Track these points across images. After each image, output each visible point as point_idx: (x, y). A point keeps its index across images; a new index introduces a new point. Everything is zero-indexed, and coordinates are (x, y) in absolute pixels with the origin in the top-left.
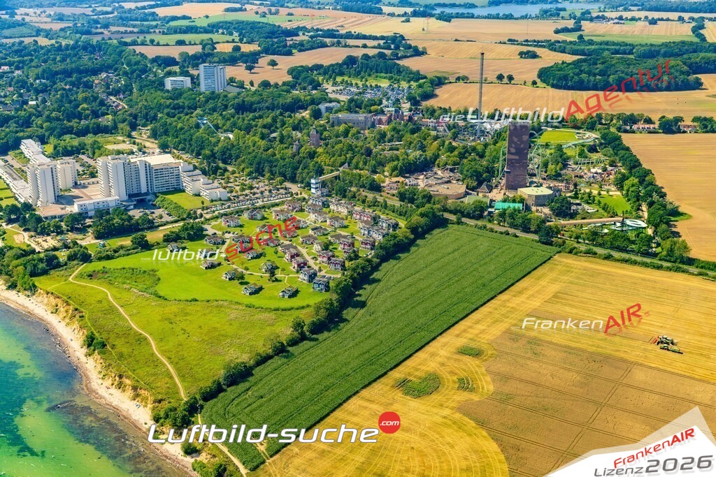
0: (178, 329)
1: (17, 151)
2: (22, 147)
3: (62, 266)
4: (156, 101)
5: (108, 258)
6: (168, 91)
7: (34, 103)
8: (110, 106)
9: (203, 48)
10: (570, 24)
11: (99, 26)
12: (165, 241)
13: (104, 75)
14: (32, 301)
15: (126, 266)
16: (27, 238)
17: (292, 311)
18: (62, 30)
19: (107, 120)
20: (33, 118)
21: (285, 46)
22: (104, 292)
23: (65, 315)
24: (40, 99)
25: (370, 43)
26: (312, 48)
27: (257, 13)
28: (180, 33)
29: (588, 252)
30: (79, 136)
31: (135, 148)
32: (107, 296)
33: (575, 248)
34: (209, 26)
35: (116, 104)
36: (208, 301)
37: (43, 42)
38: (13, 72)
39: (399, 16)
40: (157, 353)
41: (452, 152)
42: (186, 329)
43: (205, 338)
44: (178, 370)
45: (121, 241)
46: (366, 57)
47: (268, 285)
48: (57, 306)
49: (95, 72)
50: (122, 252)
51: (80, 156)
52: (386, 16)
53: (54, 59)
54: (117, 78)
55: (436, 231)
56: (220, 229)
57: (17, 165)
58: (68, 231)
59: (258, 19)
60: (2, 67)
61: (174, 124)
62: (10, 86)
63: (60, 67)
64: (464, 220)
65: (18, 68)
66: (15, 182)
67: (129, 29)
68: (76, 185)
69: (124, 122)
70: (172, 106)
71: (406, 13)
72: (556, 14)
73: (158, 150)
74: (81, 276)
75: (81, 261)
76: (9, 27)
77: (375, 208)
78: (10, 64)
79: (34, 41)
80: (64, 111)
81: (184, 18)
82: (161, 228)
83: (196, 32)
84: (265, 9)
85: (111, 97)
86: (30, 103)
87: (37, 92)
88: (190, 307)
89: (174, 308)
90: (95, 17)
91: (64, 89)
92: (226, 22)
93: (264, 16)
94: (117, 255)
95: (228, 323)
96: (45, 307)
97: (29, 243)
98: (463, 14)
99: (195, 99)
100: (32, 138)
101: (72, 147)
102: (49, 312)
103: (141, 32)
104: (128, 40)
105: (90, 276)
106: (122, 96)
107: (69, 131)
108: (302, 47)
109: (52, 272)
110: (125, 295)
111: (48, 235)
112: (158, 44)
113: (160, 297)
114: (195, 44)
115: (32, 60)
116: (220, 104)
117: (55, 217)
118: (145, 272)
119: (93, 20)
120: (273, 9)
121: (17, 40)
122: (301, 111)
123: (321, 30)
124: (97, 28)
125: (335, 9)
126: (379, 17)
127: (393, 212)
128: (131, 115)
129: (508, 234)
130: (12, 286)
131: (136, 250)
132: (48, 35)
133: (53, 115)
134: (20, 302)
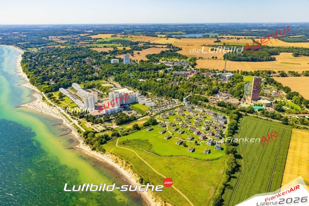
0: (175, 173)
1: (71, 87)
2: (72, 86)
3: (111, 139)
4: (111, 68)
5: (127, 135)
6: (113, 64)
7: (69, 68)
8: (95, 69)
9: (114, 49)
10: (216, 40)
11: (76, 41)
12: (144, 126)
13: (88, 58)
14: (104, 156)
15: (135, 139)
16: (90, 125)
17: (214, 161)
18: (65, 43)
19: (96, 74)
20: (72, 74)
21: (138, 48)
22: (134, 152)
23: (122, 164)
24: (70, 67)
25: (164, 46)
26: (147, 48)
27: (121, 37)
28: (102, 43)
29: (304, 128)
30: (90, 81)
31: (112, 86)
32: (136, 154)
33: (299, 126)
34: (110, 41)
35: (96, 69)
36: (178, 156)
37: (62, 47)
38: (57, 57)
39: (163, 37)
40: (174, 187)
41: (223, 86)
42: (178, 172)
43: (189, 177)
44: (188, 197)
45: (127, 126)
46: (167, 51)
47: (196, 147)
48: (117, 160)
49: (85, 57)
50: (130, 132)
51: (94, 89)
52: (160, 38)
53: (69, 53)
54: (92, 59)
55: (240, 119)
56: (161, 120)
57: (73, 93)
58: (104, 121)
59: (122, 39)
60: (53, 56)
61: (123, 76)
62: (59, 63)
63: (73, 56)
64: (248, 114)
65: (58, 56)
66: (76, 100)
67: (86, 43)
68: (99, 101)
69: (103, 76)
70: (117, 69)
71: (165, 37)
72: (208, 36)
73: (120, 86)
74: (120, 144)
75: (117, 136)
76: (49, 42)
77: (210, 109)
78: (55, 55)
79: (59, 47)
80: (82, 72)
81: (100, 39)
82: (139, 120)
83: (107, 43)
84: (124, 36)
85: (93, 66)
86: (68, 68)
87: (69, 65)
88: (172, 160)
89: (166, 160)
90: (74, 39)
91: (77, 64)
92: (115, 40)
93: (124, 38)
94: (129, 133)
95: (193, 168)
96: (111, 159)
97: (93, 128)
98: (182, 37)
99: (124, 67)
100: (75, 82)
101: (90, 85)
102: (114, 162)
103: (90, 43)
104: (89, 46)
105: (124, 144)
106: (97, 66)
107: (86, 79)
108: (144, 48)
109: (107, 142)
110: (143, 153)
111: (98, 124)
112: (98, 47)
113: (157, 154)
114: (109, 47)
115: (62, 53)
116: (133, 69)
117: (97, 116)
118: (144, 141)
119: (73, 40)
120: (126, 36)
121: (53, 46)
122: (159, 70)
123: (145, 42)
124: (75, 42)
125: (143, 36)
126: (158, 38)
127: (219, 111)
128: (105, 73)
129: (268, 120)
130: (94, 149)
131: (135, 131)
132: (62, 44)
133: (79, 73)
134: (100, 157)
